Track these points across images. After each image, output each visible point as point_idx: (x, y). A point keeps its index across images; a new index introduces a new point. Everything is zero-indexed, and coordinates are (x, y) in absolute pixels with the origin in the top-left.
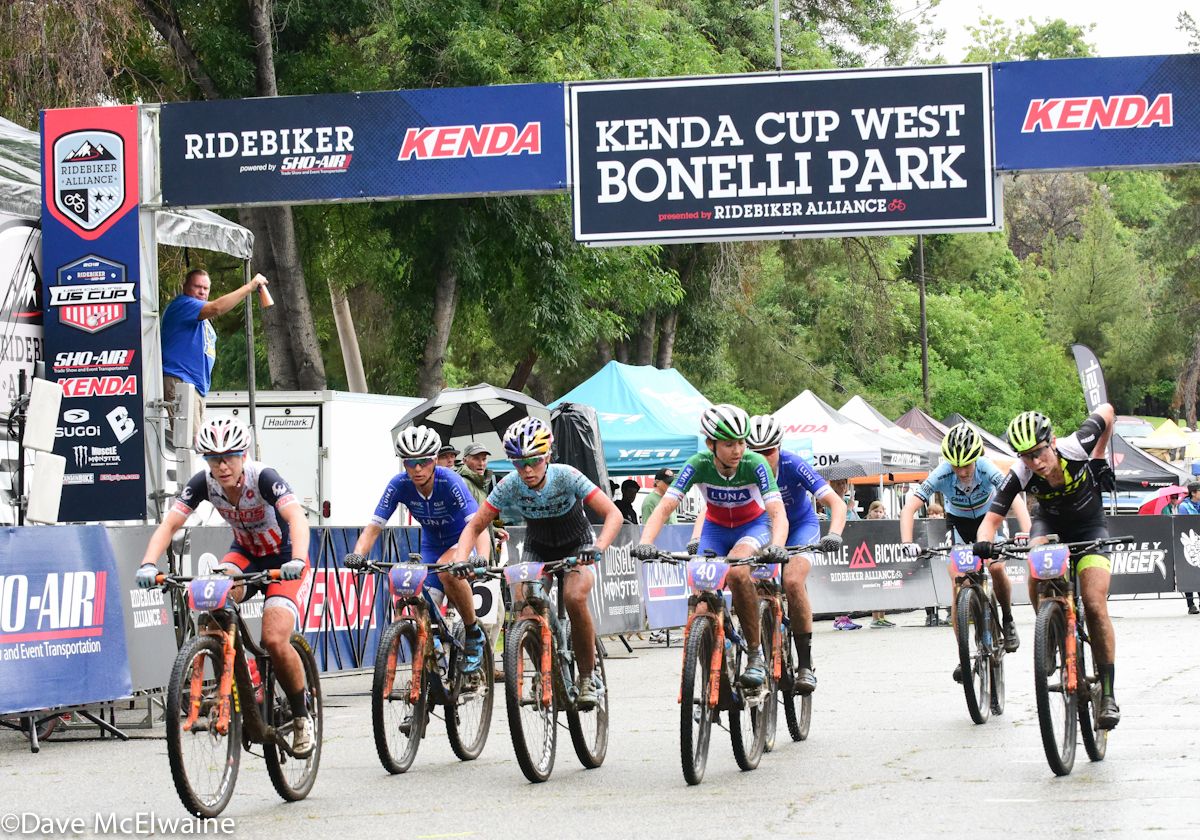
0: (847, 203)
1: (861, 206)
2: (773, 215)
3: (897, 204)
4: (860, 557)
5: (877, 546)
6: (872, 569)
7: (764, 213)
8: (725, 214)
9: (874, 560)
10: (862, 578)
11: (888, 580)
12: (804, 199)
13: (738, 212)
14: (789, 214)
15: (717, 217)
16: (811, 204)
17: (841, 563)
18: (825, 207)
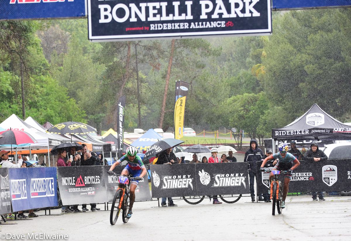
0: (208, 23)
1: (214, 24)
2: (176, 28)
3: (230, 23)
4: (79, 181)
5: (85, 177)
6: (83, 187)
7: (172, 27)
8: (155, 28)
9: (84, 183)
10: (80, 191)
11: (90, 191)
12: (189, 22)
13: (160, 27)
14: (183, 28)
15: (151, 29)
16: (192, 24)
17: (72, 184)
18: (198, 25)
